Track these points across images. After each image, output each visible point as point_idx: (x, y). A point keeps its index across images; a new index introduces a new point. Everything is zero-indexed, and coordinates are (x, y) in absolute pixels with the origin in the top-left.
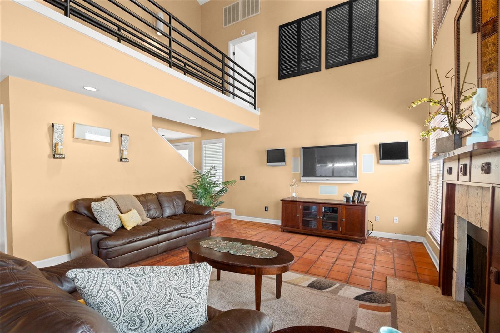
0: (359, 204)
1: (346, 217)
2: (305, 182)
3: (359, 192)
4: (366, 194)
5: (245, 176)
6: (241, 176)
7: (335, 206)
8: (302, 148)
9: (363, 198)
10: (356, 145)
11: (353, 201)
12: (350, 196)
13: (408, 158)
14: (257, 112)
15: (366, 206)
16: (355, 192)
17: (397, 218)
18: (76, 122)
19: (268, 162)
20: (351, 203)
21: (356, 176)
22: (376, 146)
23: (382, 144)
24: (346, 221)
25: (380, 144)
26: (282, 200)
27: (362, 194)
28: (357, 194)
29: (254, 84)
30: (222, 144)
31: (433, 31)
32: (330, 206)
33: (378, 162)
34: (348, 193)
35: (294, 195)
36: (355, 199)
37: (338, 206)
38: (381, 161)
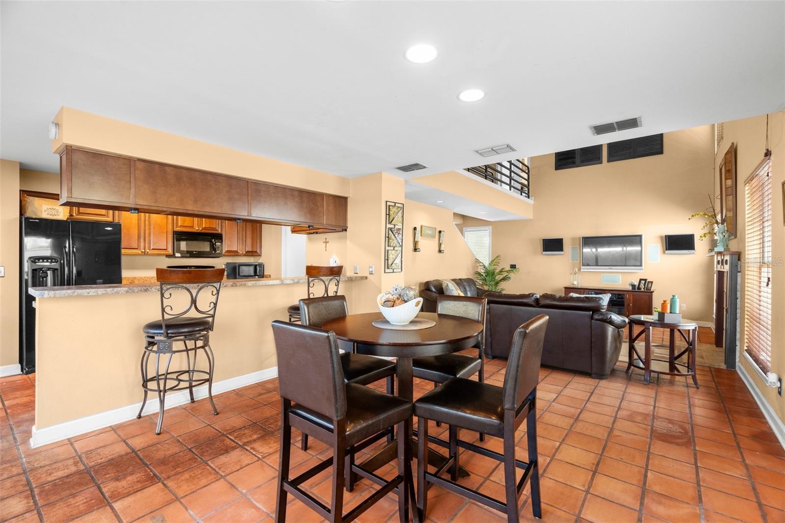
0: (645, 291)
1: (633, 302)
2: (586, 270)
3: (645, 280)
4: (652, 282)
5: (515, 265)
6: (511, 265)
7: (621, 293)
8: (583, 238)
9: (650, 285)
10: (640, 236)
11: (639, 288)
12: (635, 284)
13: (694, 249)
14: (531, 201)
15: (653, 292)
16: (641, 280)
17: (685, 305)
18: (423, 225)
19: (544, 251)
20: (636, 290)
21: (641, 265)
22: (661, 237)
23: (668, 236)
24: (634, 305)
25: (666, 236)
26: (565, 288)
27: (648, 282)
28: (643, 282)
29: (528, 174)
30: (488, 232)
31: (716, 138)
32: (616, 292)
33: (664, 252)
34: (633, 281)
35: (575, 283)
36: (641, 286)
37: (624, 293)
38: (667, 252)
